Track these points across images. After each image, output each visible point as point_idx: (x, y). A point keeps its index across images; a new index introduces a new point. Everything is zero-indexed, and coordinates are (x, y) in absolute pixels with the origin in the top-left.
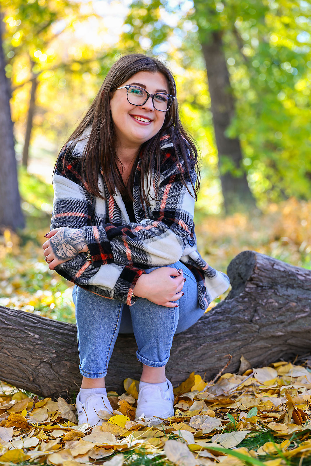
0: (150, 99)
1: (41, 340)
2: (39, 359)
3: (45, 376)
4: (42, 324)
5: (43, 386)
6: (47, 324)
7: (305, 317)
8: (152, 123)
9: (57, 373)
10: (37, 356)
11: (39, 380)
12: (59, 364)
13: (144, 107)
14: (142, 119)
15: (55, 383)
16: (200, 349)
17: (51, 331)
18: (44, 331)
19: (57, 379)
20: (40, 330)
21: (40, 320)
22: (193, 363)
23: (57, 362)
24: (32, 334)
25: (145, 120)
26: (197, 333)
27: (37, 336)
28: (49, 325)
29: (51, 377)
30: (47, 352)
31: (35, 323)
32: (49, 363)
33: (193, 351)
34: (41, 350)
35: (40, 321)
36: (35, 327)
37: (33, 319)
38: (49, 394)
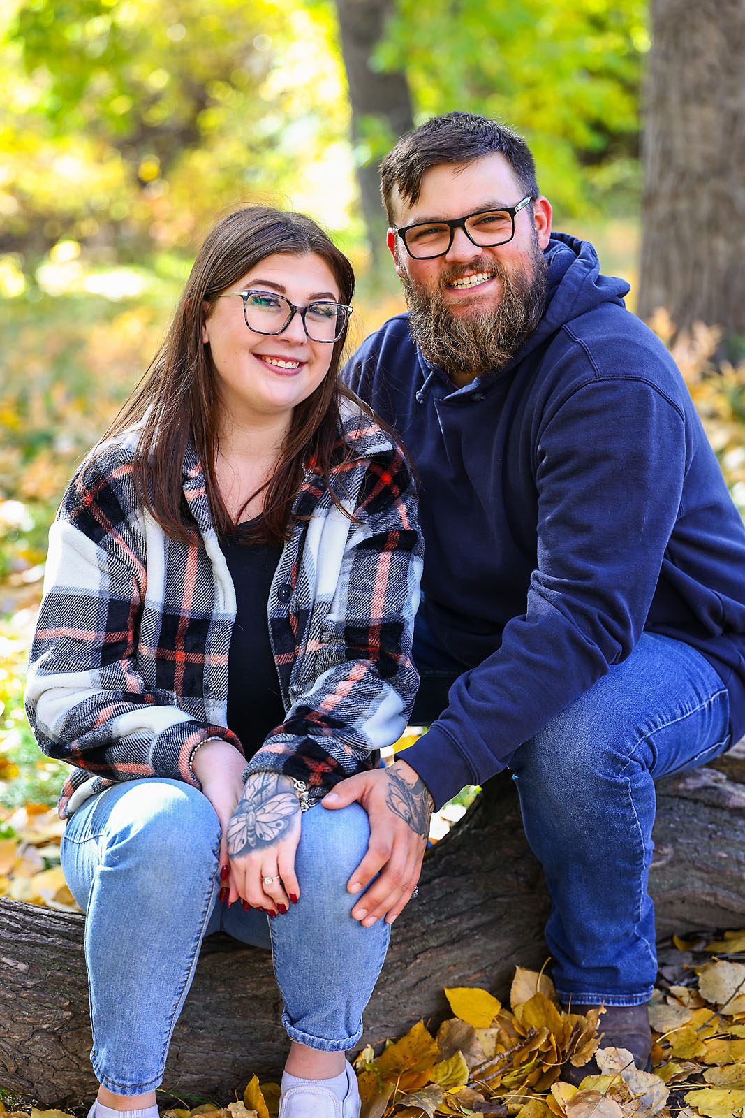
0: (298, 317)
1: (32, 977)
2: (29, 1023)
3: (44, 1062)
4: (32, 930)
5: (40, 1083)
6: (42, 928)
7: (662, 868)
8: (305, 368)
9: (74, 1054)
10: (24, 1016)
11: (29, 1070)
12: (80, 1033)
13: (283, 336)
14: (282, 363)
15: (69, 1075)
16: (414, 967)
17: (56, 949)
18: (39, 950)
19: (75, 1067)
20: (28, 950)
21: (27, 918)
22: (397, 1001)
23: (73, 1029)
24: (11, 962)
25: (289, 365)
26: (405, 927)
27: (22, 967)
28: (50, 932)
29: (61, 1064)
30: (49, 1005)
31: (16, 931)
32: (54, 1033)
33: (398, 972)
34: (35, 1000)
35: (27, 922)
36: (17, 942)
37: (10, 917)
38: (56, 1100)
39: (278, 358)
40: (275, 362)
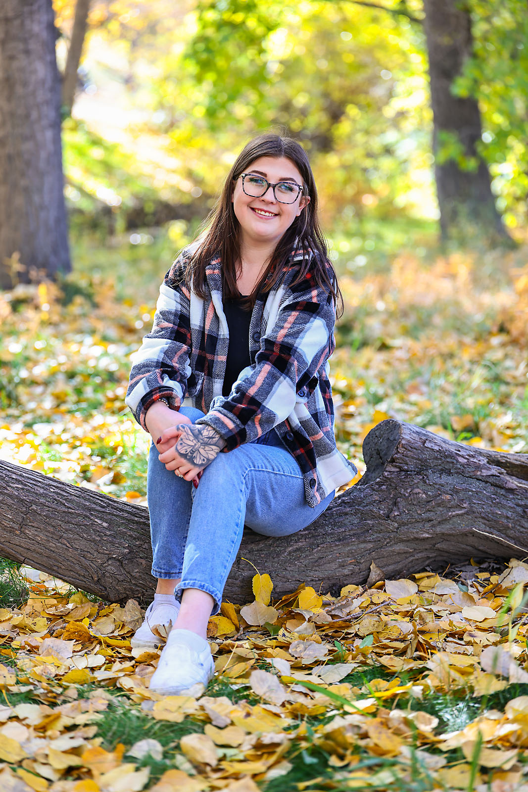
0: (270, 189)
1: (110, 530)
2: (107, 554)
3: (112, 575)
4: (112, 508)
5: (110, 588)
6: (118, 508)
7: (462, 515)
9: (128, 573)
10: (104, 550)
11: (105, 580)
12: (132, 561)
13: (263, 198)
14: (263, 213)
15: (126, 585)
16: (317, 551)
17: (124, 518)
18: (115, 518)
19: (129, 580)
20: (109, 517)
21: (110, 502)
22: (306, 569)
23: (129, 559)
24: (99, 522)
25: (267, 214)
26: (314, 530)
27: (105, 525)
28: (122, 510)
29: (121, 578)
30: (117, 545)
31: (103, 507)
32: (119, 560)
33: (307, 553)
34: (110, 542)
35: (110, 504)
36: (104, 512)
37: (101, 500)
38: (118, 599)
39: (261, 210)
40: (259, 212)
